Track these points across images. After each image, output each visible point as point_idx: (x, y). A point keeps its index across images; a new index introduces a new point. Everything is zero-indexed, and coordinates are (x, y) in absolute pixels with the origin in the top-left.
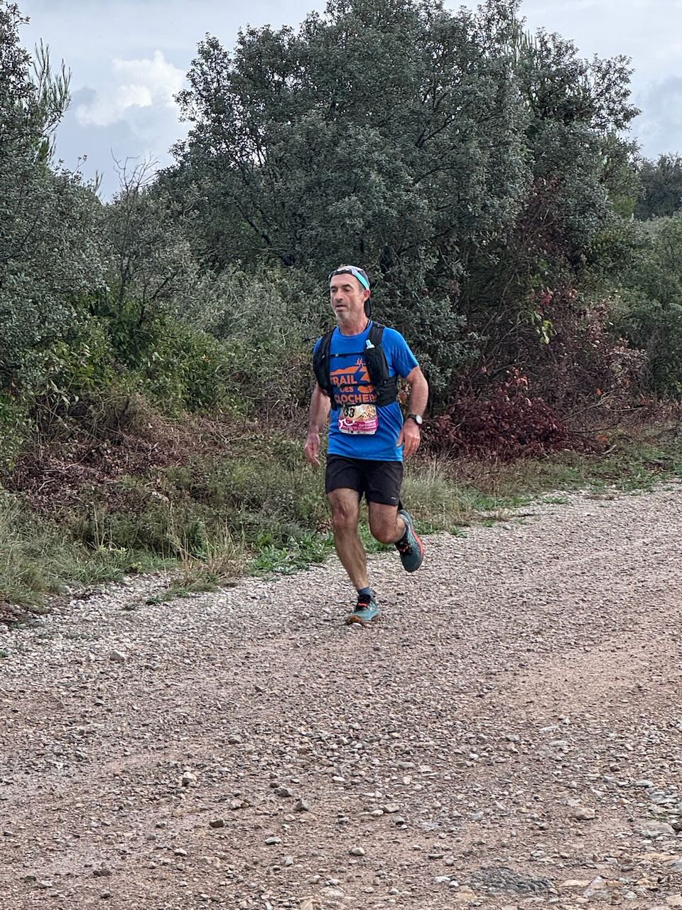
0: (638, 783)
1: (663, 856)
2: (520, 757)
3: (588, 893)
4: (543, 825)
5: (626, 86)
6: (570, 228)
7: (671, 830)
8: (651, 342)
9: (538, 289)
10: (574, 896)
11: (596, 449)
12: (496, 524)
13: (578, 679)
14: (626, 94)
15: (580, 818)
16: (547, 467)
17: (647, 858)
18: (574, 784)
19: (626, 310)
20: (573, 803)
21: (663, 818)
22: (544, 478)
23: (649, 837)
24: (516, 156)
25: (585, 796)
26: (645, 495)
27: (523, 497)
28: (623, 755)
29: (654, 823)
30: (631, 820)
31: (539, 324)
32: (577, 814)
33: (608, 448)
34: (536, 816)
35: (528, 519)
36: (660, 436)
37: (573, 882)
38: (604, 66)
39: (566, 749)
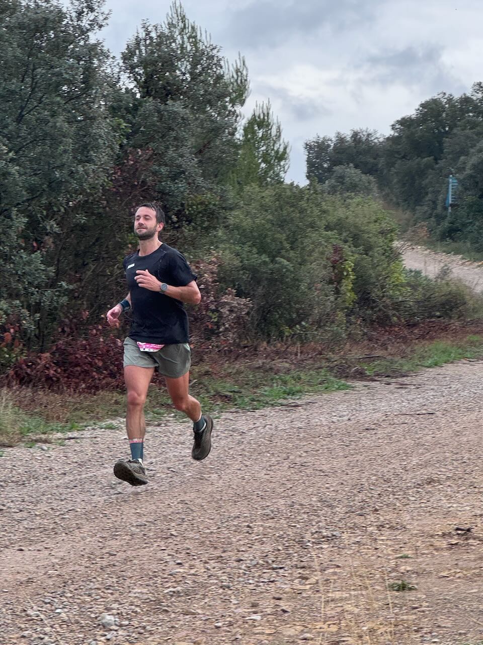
35: (71, 442)
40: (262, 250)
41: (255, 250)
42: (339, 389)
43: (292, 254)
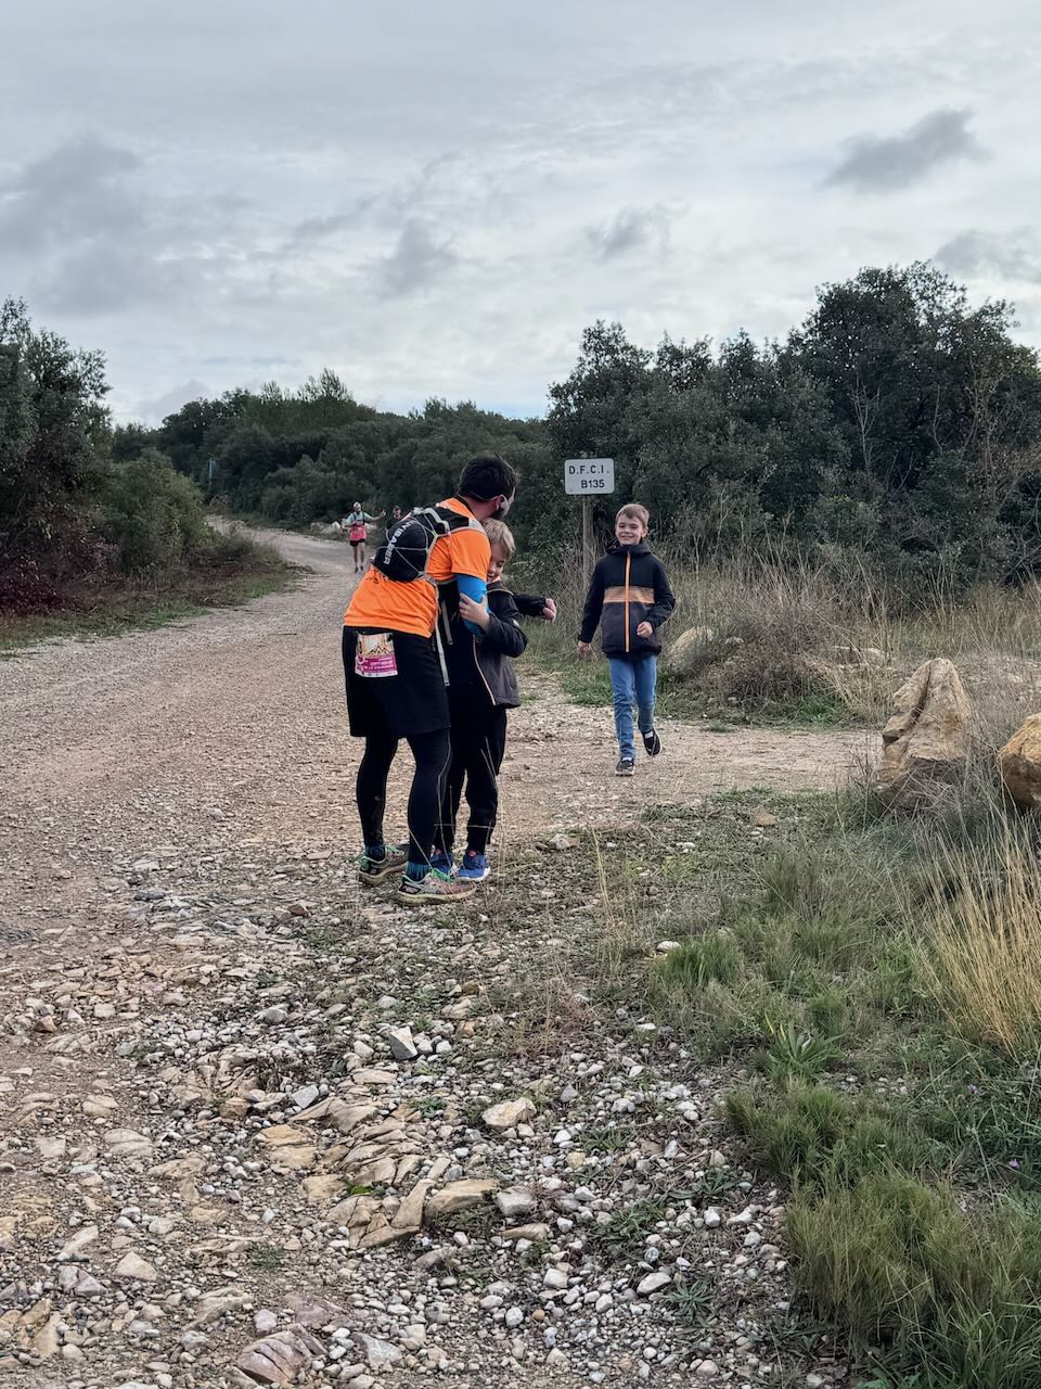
0: (104, 849)
1: (120, 906)
2: (18, 831)
3: (62, 939)
4: (32, 885)
5: (102, 371)
6: (65, 463)
7: (127, 885)
8: (121, 540)
9: (43, 504)
10: (52, 942)
11: (83, 609)
12: (12, 659)
13: (63, 771)
14: (101, 376)
15: (59, 878)
16: (49, 621)
17: (108, 908)
18: (57, 851)
19: (105, 519)
20: (55, 866)
21: (120, 876)
22: (47, 628)
23: (110, 891)
24: (26, 411)
25: (65, 860)
26: (117, 640)
27: (32, 641)
28: (95, 828)
29: (115, 880)
30: (97, 878)
31: (44, 526)
32: (57, 875)
33: (92, 608)
34: (26, 877)
35: (35, 656)
36: (126, 601)
37: (51, 931)
38: (87, 356)
39: (52, 824)
40: (121, 509)
41: (116, 510)
42: (203, 613)
43: (144, 512)
